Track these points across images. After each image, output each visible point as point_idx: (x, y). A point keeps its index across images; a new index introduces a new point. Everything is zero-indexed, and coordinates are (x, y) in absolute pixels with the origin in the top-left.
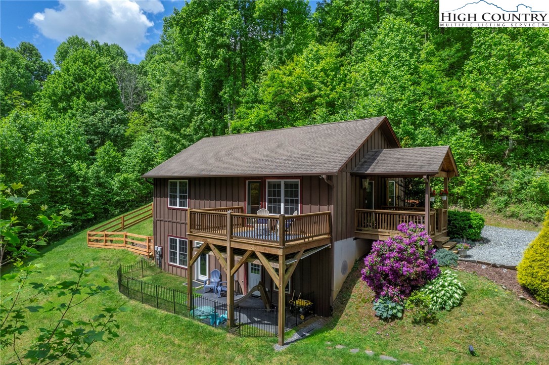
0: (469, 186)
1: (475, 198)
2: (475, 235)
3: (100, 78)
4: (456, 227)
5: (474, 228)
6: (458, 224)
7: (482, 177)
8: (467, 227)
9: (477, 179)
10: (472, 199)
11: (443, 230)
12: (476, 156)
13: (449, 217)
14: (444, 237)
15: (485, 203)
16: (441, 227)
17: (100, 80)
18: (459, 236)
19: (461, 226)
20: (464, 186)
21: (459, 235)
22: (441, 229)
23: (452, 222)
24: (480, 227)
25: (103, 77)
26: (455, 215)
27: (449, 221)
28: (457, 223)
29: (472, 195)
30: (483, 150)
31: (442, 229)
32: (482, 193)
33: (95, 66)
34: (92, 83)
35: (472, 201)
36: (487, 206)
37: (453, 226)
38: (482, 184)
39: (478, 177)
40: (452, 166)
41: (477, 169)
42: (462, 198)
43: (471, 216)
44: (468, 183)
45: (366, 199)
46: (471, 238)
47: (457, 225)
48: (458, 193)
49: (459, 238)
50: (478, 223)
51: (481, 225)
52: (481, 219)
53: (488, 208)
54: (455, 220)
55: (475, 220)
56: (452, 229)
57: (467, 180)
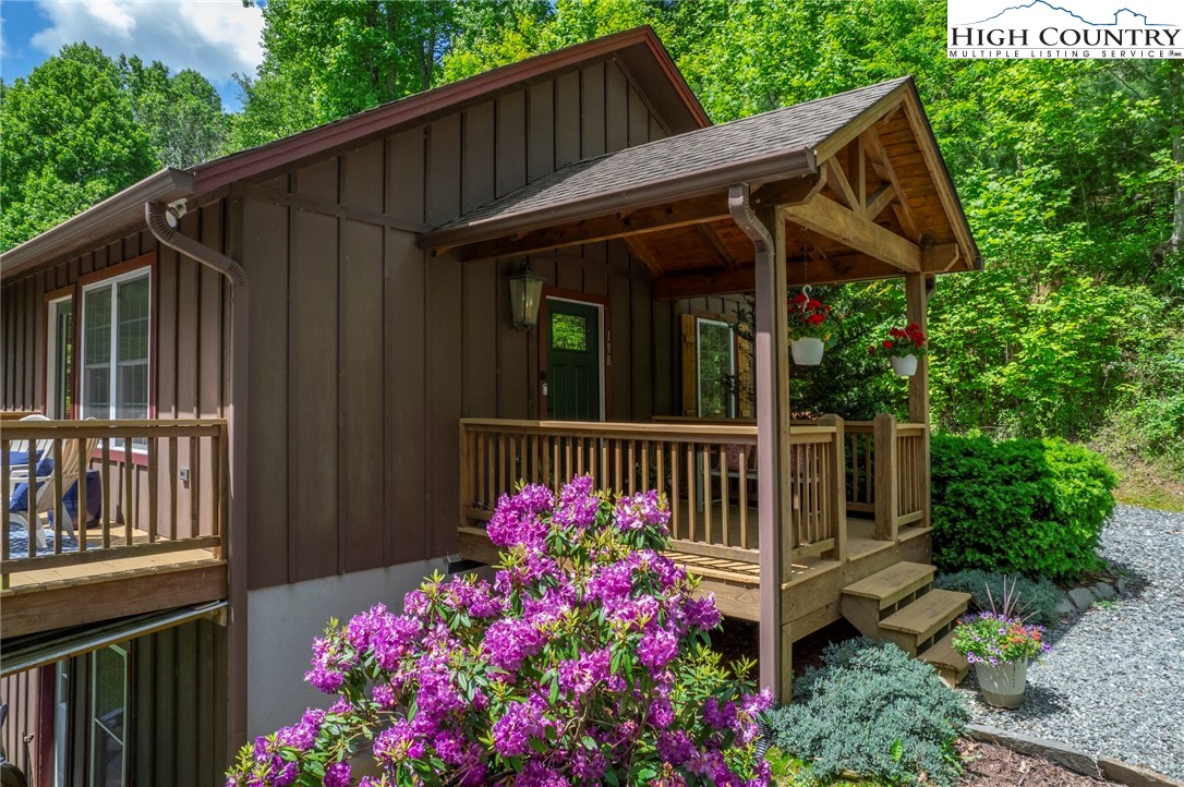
0: (1037, 361)
1: (1058, 402)
2: (1070, 555)
3: (99, 126)
4: (971, 511)
5: (1063, 520)
6: (982, 495)
7: (1083, 329)
8: (1026, 511)
9: (1066, 334)
10: (1048, 406)
11: (902, 529)
12: (1060, 255)
13: (936, 461)
14: (905, 565)
15: (1098, 422)
16: (887, 511)
17: (99, 131)
18: (987, 560)
19: (994, 510)
20: (1017, 360)
21: (986, 550)
22: (888, 522)
23: (953, 486)
24: (1095, 512)
25: (106, 125)
26: (968, 454)
27: (941, 482)
28: (975, 494)
29: (1048, 392)
30: (1083, 238)
31: (896, 521)
32: (1088, 385)
33: (89, 99)
34: (75, 137)
35: (1050, 415)
36: (1105, 430)
37: (958, 505)
38: (1084, 354)
39: (1070, 326)
40: (942, 209)
41: (1062, 303)
42: (1013, 403)
43: (1049, 458)
44: (1032, 351)
45: (542, 376)
46: (1048, 569)
47: (977, 503)
48: (997, 389)
49: (986, 569)
50: (1083, 493)
51: (1100, 501)
52: (1096, 473)
53: (1111, 439)
54: (968, 476)
55: (1067, 476)
56: (954, 520)
57: (1028, 341)
